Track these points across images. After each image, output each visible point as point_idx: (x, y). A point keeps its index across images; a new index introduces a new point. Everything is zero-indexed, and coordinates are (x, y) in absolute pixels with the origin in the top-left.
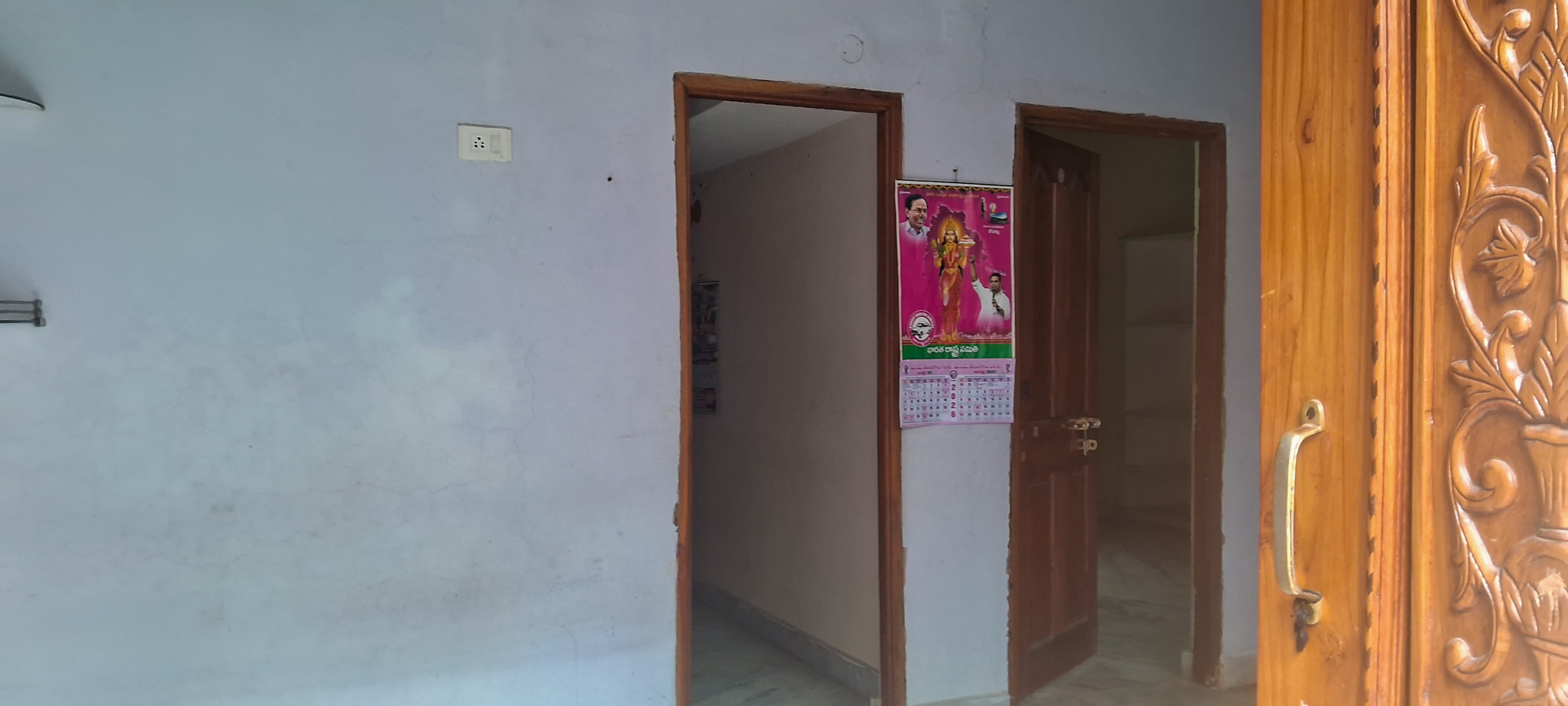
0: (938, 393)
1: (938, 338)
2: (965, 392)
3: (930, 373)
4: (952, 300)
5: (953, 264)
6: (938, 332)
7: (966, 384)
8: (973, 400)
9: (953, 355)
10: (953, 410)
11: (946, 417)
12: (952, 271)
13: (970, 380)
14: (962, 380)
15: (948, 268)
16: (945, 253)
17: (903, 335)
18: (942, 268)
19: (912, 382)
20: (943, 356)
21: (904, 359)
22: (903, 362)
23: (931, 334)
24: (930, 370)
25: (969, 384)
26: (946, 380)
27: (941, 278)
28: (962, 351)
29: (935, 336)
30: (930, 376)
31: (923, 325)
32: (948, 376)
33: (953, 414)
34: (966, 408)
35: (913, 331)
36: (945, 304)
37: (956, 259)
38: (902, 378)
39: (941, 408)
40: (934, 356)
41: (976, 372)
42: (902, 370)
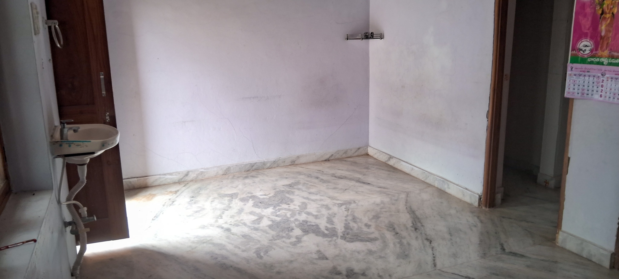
0: (593, 83)
1: (596, 53)
2: (609, 85)
3: (588, 72)
4: (607, 31)
5: (609, 12)
6: (596, 50)
7: (610, 80)
8: (613, 90)
9: (604, 63)
10: (601, 93)
11: (596, 97)
12: (608, 16)
13: (612, 78)
14: (608, 78)
15: (606, 14)
16: (604, 6)
17: (572, 50)
18: (602, 14)
19: (575, 75)
20: (598, 63)
21: (570, 63)
22: (569, 65)
23: (591, 51)
24: (588, 70)
25: (612, 81)
26: (599, 77)
27: (601, 20)
28: (609, 61)
29: (594, 52)
30: (588, 73)
31: (586, 46)
32: (600, 75)
33: (601, 96)
34: (608, 94)
35: (579, 49)
36: (603, 34)
37: (611, 9)
38: (568, 73)
39: (595, 91)
40: (591, 63)
41: (616, 74)
42: (569, 68)
